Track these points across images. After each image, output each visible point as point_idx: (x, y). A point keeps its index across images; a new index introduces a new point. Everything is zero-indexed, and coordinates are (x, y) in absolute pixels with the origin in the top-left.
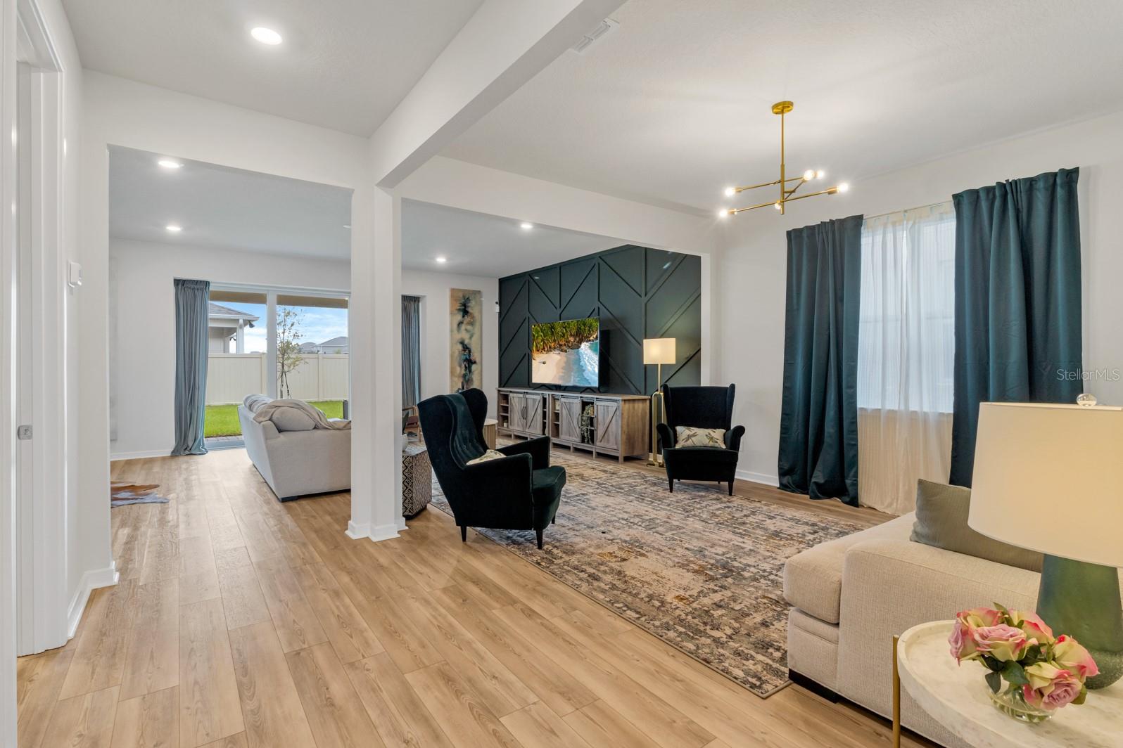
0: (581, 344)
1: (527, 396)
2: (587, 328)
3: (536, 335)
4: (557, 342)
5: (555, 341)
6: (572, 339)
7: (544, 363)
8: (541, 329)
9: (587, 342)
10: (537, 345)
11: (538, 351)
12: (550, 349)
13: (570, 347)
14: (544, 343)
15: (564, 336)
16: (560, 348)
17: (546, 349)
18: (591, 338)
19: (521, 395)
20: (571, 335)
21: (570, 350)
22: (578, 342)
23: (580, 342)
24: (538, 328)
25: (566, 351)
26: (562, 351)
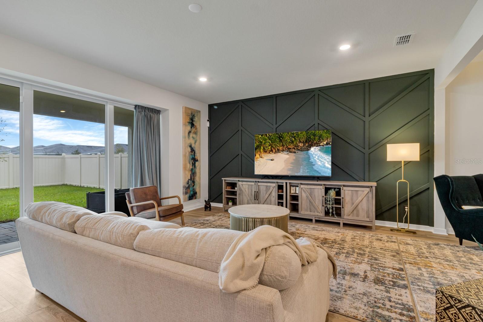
0: (310, 147)
1: (259, 184)
2: (317, 138)
3: (264, 142)
4: (285, 146)
5: (283, 145)
6: (301, 145)
7: (272, 160)
8: (269, 138)
9: (317, 146)
10: (264, 148)
11: (266, 152)
12: (278, 151)
13: (299, 150)
14: (272, 147)
15: (293, 142)
16: (289, 150)
17: (274, 151)
18: (321, 144)
19: (253, 183)
20: (300, 142)
21: (299, 152)
22: (308, 146)
23: (310, 146)
24: (266, 138)
25: (295, 152)
26: (290, 152)
